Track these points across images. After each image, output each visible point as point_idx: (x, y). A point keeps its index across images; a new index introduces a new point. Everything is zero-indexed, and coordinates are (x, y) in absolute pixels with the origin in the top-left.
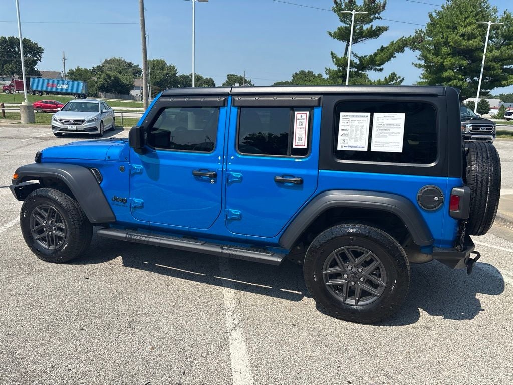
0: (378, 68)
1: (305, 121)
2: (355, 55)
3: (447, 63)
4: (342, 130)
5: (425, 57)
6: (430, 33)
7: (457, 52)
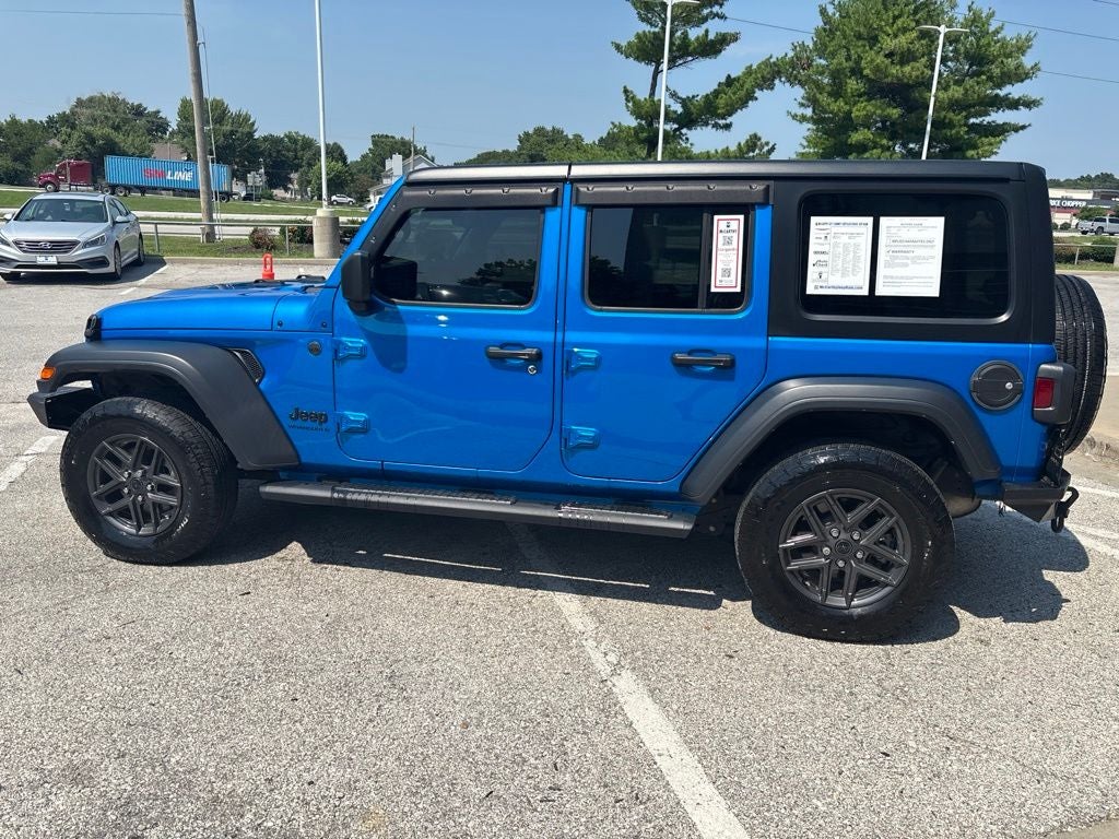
0: (722, 122)
1: (735, 235)
2: (674, 95)
3: (857, 113)
4: (816, 253)
5: (812, 101)
6: (821, 49)
7: (880, 89)
